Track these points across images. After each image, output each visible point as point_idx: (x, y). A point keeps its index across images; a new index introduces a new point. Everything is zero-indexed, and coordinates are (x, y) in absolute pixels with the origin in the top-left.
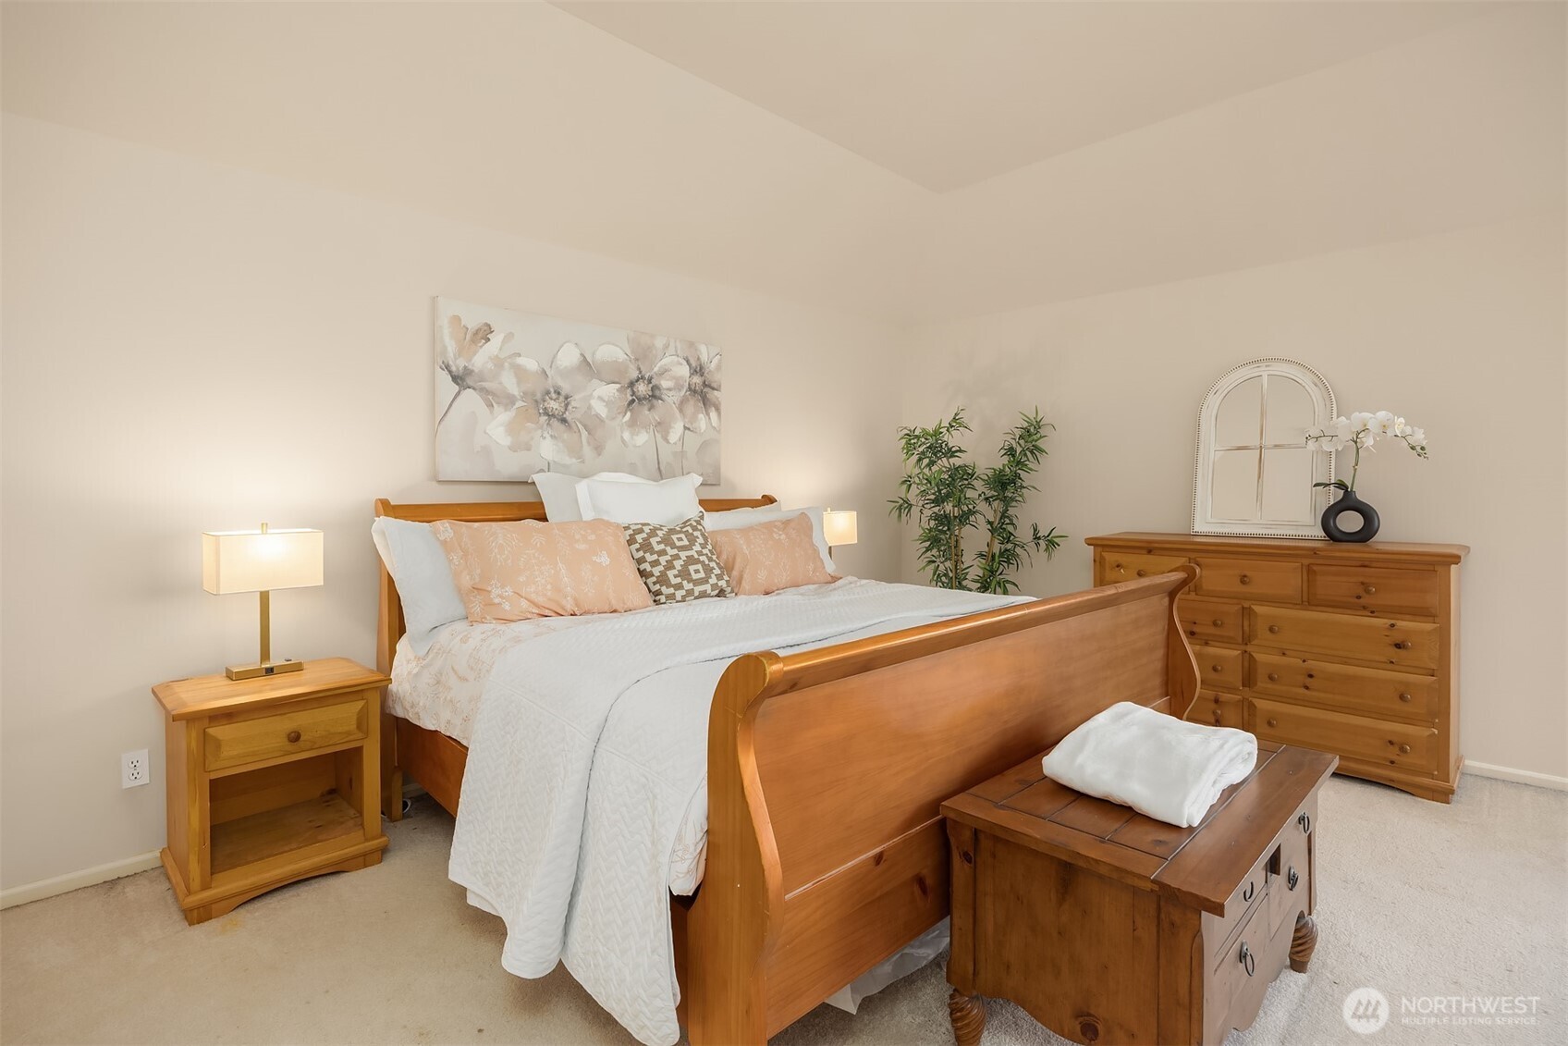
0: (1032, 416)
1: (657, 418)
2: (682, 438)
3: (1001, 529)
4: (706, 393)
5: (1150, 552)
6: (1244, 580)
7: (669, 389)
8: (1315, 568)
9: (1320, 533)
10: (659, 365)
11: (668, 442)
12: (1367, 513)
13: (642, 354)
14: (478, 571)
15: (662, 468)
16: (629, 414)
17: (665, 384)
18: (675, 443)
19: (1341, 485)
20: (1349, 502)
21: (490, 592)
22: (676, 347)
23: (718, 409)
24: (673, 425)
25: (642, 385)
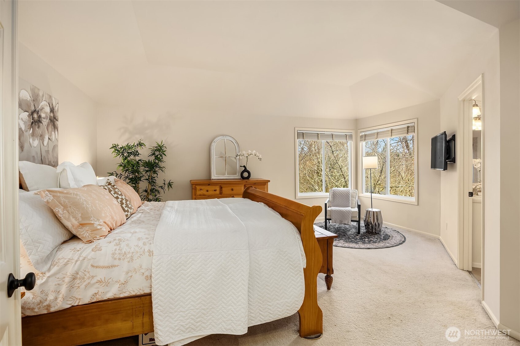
0: (160, 144)
1: (40, 133)
2: (48, 144)
3: (151, 181)
4: (55, 122)
5: (209, 185)
6: (232, 190)
7: (44, 118)
8: (246, 185)
9: (240, 177)
10: (41, 105)
11: (44, 146)
12: (249, 173)
13: (36, 98)
14: (80, 215)
15: (42, 159)
16: (32, 129)
17: (43, 115)
18: (46, 146)
19: (244, 166)
20: (246, 170)
21: (93, 224)
22: (46, 97)
23: (57, 130)
24: (45, 137)
25: (36, 114)
